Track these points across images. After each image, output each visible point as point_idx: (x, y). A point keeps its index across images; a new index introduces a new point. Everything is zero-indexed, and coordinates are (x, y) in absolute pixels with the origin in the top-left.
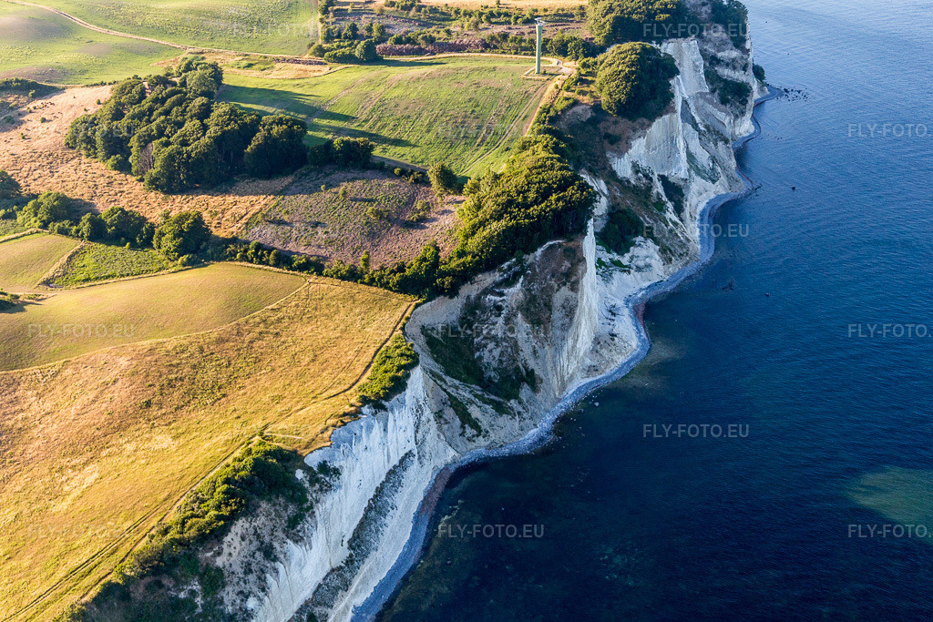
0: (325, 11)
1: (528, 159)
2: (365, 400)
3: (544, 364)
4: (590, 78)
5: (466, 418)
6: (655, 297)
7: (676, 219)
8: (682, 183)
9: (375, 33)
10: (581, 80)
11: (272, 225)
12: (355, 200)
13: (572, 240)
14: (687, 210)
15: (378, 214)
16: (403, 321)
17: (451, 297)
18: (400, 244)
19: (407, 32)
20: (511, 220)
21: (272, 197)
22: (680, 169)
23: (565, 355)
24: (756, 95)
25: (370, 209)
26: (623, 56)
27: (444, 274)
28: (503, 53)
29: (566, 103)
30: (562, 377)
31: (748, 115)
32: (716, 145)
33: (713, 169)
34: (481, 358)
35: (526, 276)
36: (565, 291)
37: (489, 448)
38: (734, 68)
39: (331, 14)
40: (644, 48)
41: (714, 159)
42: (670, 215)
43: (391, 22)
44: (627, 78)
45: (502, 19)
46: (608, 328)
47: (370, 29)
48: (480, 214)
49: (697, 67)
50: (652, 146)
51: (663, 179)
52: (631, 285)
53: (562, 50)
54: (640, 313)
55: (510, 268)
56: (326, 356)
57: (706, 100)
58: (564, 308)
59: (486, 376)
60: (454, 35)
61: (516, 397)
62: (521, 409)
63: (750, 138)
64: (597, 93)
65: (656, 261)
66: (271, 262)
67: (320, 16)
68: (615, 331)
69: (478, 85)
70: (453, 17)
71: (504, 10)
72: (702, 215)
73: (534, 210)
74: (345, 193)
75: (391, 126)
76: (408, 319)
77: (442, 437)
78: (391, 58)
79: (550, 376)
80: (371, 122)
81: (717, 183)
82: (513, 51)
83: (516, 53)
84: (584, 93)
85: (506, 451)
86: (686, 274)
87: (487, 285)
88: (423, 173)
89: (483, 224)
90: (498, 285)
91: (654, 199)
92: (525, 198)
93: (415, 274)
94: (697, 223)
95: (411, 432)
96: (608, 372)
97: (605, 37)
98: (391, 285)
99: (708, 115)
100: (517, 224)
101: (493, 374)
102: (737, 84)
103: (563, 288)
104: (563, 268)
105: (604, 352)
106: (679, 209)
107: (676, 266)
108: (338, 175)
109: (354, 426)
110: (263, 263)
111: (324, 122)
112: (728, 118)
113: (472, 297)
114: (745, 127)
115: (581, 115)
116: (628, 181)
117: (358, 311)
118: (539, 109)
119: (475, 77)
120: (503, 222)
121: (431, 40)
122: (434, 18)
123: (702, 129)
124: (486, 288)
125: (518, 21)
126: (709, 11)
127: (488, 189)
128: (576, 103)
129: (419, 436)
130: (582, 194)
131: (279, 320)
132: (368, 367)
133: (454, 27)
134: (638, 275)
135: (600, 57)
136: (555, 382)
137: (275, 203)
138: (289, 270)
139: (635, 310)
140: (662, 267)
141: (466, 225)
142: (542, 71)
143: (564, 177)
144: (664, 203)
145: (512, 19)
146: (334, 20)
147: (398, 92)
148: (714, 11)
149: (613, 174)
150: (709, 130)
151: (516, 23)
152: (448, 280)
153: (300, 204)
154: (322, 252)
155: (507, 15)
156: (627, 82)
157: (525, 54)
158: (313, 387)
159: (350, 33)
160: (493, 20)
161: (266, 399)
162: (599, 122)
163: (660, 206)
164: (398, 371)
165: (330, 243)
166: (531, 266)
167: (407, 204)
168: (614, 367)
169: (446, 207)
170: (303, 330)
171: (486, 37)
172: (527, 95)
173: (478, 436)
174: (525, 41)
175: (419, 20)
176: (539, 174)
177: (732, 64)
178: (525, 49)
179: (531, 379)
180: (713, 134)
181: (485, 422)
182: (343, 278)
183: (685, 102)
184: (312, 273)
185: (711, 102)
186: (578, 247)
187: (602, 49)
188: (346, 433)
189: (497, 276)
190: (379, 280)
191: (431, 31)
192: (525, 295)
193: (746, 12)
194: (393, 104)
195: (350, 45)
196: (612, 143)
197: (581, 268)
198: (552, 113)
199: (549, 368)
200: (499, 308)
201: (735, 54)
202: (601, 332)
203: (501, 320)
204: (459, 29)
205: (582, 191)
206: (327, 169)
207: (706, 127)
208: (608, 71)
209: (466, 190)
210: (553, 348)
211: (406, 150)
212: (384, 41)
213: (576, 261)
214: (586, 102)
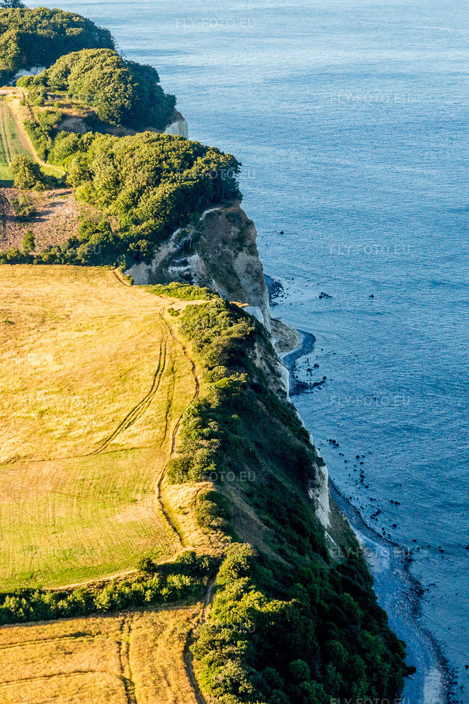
10: (47, 95)
17: (148, 263)
20: (172, 183)
27: (134, 239)
29: (53, 116)
36: (244, 257)
44: (122, 79)
55: (178, 239)
58: (249, 273)
76: (128, 279)
84: (65, 106)
87: (164, 257)
89: (141, 192)
90: (176, 255)
92: (170, 164)
100: (182, 185)
103: (240, 254)
104: (232, 233)
113: (154, 271)
118: (22, 127)
124: (164, 261)
128: (65, 116)
152: (143, 243)
169: (52, 200)
182: (12, 261)
186: (239, 211)
189: (170, 248)
192: (206, 264)
197: (250, 231)
198: (45, 127)
200: (188, 278)
213: (243, 225)
214: (75, 114)
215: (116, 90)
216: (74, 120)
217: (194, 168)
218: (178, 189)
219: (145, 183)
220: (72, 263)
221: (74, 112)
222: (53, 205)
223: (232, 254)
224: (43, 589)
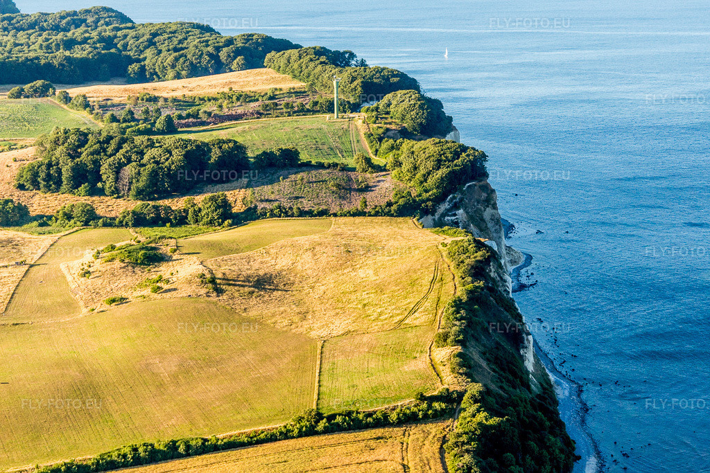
11: (264, 203)
12: (311, 182)
13: (481, 181)
15: (338, 186)
17: (432, 215)
20: (447, 168)
21: (243, 190)
35: (462, 205)
36: (489, 211)
55: (451, 200)
58: (493, 220)
64: (398, 123)
66: (296, 214)
73: (457, 162)
78: (183, 130)
82: (287, 115)
84: (389, 123)
87: (443, 211)
89: (429, 173)
90: (450, 209)
92: (446, 157)
100: (453, 169)
103: (488, 208)
104: (483, 197)
108: (281, 173)
110: (289, 216)
113: (437, 219)
118: (364, 136)
120: (443, 170)
121: (209, 114)
125: (264, 98)
137: (250, 192)
138: (311, 217)
142: (340, 117)
152: (430, 203)
153: (270, 190)
156: (423, 110)
167: (349, 180)
172: (345, 130)
186: (487, 183)
189: (446, 206)
192: (468, 215)
197: (493, 195)
198: (376, 136)
200: (457, 223)
213: (489, 192)
214: (394, 128)
215: (417, 114)
216: (393, 132)
217: (461, 159)
218: (450, 172)
219: (431, 169)
220: (388, 216)
221: (393, 127)
222: (379, 181)
223: (483, 209)
224: (359, 411)
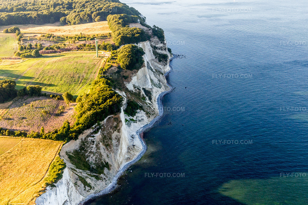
0: (19, 40)
1: (98, 88)
2: (47, 185)
3: (111, 160)
4: (115, 57)
5: (86, 184)
6: (146, 130)
7: (150, 102)
8: (150, 90)
9: (38, 47)
10: (113, 58)
11: (6, 120)
12: (36, 108)
13: (116, 115)
14: (153, 99)
15: (46, 112)
16: (59, 151)
17: (76, 140)
18: (55, 122)
19: (50, 46)
20: (94, 110)
21: (5, 109)
22: (149, 85)
23: (118, 155)
24: (170, 58)
25: (43, 111)
26: (126, 49)
27: (72, 132)
28: (85, 50)
29: (108, 67)
30: (118, 163)
31: (168, 65)
32: (159, 76)
33: (159, 84)
34: (88, 160)
35: (102, 129)
36: (116, 133)
37: (95, 193)
38: (162, 50)
39: (22, 41)
40: (132, 46)
41: (159, 81)
42: (148, 101)
43: (44, 42)
44: (128, 56)
45: (83, 39)
46: (132, 143)
47: (36, 46)
48: (83, 109)
49: (150, 50)
50: (139, 78)
51: (144, 89)
52: (138, 127)
53: (105, 48)
54: (142, 136)
55: (95, 127)
56: (31, 168)
57: (154, 61)
58: (116, 139)
59: (91, 167)
60: (67, 45)
61: (103, 173)
62: (105, 177)
63: (170, 72)
64: (119, 62)
65: (145, 117)
66: (7, 135)
67: (18, 42)
68: (134, 144)
69: (77, 62)
70: (66, 39)
71: (83, 36)
72: (158, 100)
73: (102, 106)
74: (32, 106)
75: (47, 80)
76: (60, 150)
77: (78, 192)
78: (45, 55)
79: (114, 163)
80: (40, 79)
81: (161, 88)
82: (88, 50)
83: (89, 50)
84: (114, 63)
85: (101, 193)
86: (155, 121)
87: (88, 134)
88: (61, 96)
89: (84, 112)
90: (92, 133)
91: (142, 96)
92: (98, 102)
93: (62, 133)
94: (157, 102)
95: (66, 193)
96: (134, 159)
97: (119, 43)
98: (53, 138)
99: (155, 66)
100: (97, 111)
101: (93, 166)
102: (163, 55)
103: (115, 132)
104: (114, 125)
105: (131, 152)
106: (150, 99)
107: (152, 118)
108: (29, 99)
109: (44, 195)
110: (4, 135)
111: (22, 80)
112: (162, 67)
113: (83, 139)
114: (167, 69)
115: (114, 70)
116: (132, 91)
117: (41, 149)
118: (99, 69)
119: (76, 60)
120: (91, 111)
121: (59, 48)
122: (59, 40)
123: (154, 71)
124: (88, 135)
125: (89, 39)
126: (152, 32)
127: (85, 100)
128: (112, 66)
129: (69, 193)
130: (118, 99)
131: (11, 157)
132: (47, 170)
133: (66, 43)
134: (139, 123)
135: (118, 50)
136: (116, 165)
137: (6, 112)
138: (14, 136)
139: (140, 135)
140: (147, 119)
141: (78, 113)
142: (99, 56)
143: (111, 93)
144: (145, 97)
145: (86, 39)
146: (23, 43)
147: (49, 67)
148: (153, 32)
149: (127, 89)
150: (156, 71)
151: (88, 40)
152: (74, 134)
153: (16, 111)
154: (26, 128)
155: (84, 37)
156: (128, 58)
157: (92, 50)
158: (27, 182)
159: (29, 47)
160: (80, 39)
161: (8, 189)
162: (120, 72)
163: (144, 98)
164: (59, 171)
165: (29, 125)
166: (103, 125)
167: (56, 107)
168: (135, 157)
169: (70, 107)
170: (21, 159)
171: (78, 46)
172: (95, 65)
173: (91, 189)
174: (92, 46)
175: (54, 41)
176: (102, 93)
177: (161, 48)
178: (92, 49)
179: (107, 166)
180: (158, 72)
181: (92, 184)
182: (35, 137)
183: (148, 62)
184: (23, 137)
185: (156, 62)
186: (119, 117)
187: (118, 47)
188: (41, 199)
189: (91, 130)
190: (48, 137)
191: (59, 45)
192: (102, 136)
193: (163, 32)
194: (47, 72)
195: (30, 51)
196: (125, 79)
197: (120, 124)
198: (104, 70)
199: (113, 161)
200: (93, 142)
201: (161, 45)
202: (130, 145)
203: (94, 146)
204: (68, 43)
205: (118, 98)
206: (25, 97)
207: (156, 70)
208: (122, 55)
209: (77, 100)
210: (114, 153)
211: (54, 88)
212: (42, 49)
216: (114, 67)
218: (93, 114)
219: (86, 110)
222: (70, 109)
223: (112, 132)
